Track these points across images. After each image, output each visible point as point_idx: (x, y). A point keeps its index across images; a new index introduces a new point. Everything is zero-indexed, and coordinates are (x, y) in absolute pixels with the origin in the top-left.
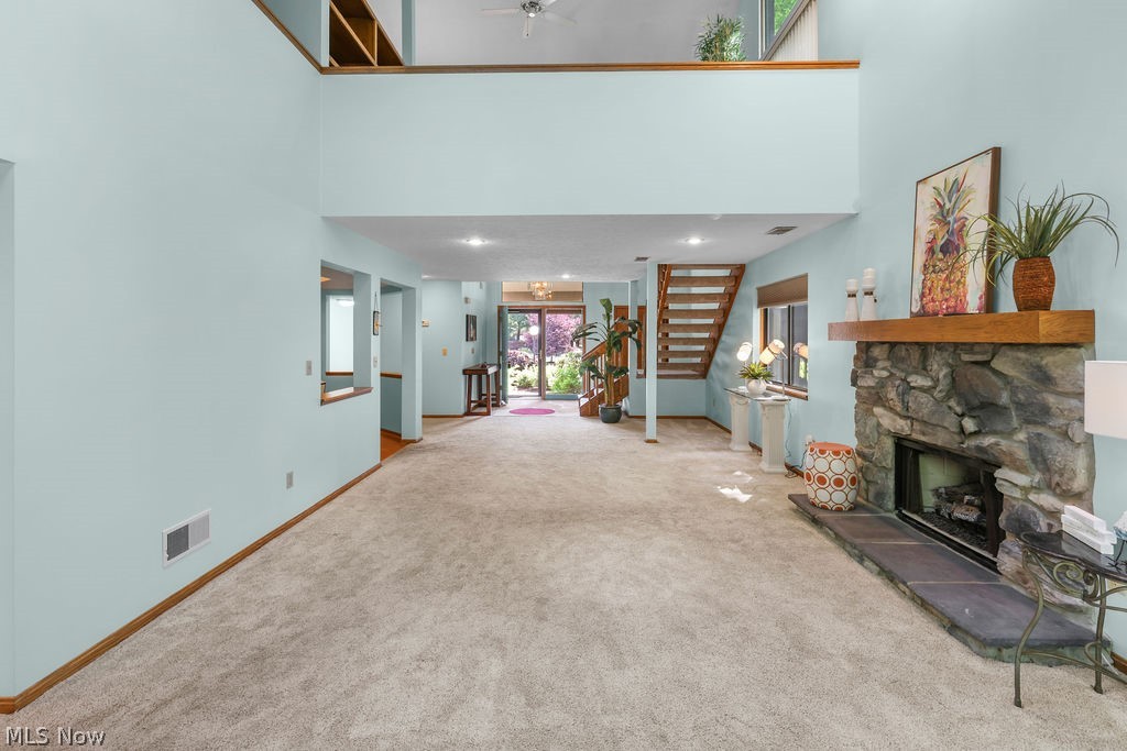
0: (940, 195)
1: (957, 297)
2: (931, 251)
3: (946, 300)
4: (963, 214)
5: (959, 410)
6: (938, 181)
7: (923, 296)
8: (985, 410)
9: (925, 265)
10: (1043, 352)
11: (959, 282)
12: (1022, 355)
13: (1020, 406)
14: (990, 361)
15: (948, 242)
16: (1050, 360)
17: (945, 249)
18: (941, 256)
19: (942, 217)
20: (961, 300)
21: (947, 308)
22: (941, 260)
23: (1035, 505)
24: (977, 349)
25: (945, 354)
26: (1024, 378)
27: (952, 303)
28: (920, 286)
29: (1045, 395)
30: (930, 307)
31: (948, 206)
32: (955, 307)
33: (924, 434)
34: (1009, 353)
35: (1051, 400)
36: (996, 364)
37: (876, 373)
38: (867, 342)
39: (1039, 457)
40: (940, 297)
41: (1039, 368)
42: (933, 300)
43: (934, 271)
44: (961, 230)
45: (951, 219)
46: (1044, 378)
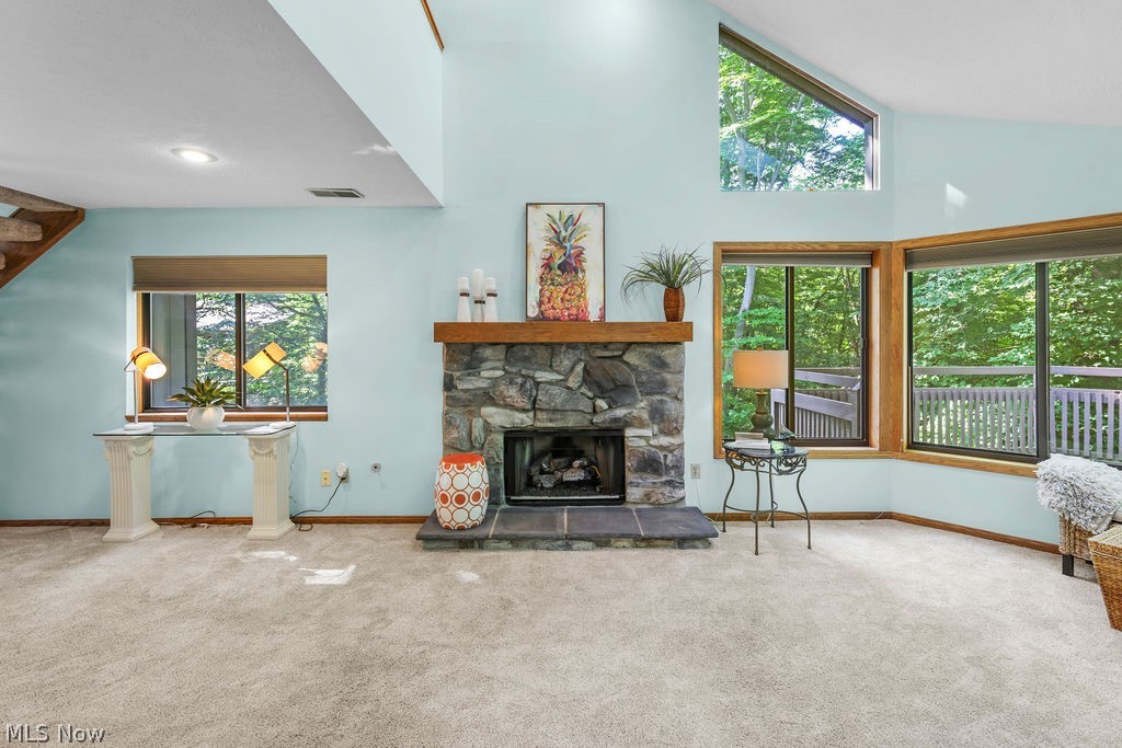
0: (555, 222)
1: (578, 308)
2: (547, 266)
3: (568, 309)
4: (580, 243)
5: (590, 394)
6: (554, 211)
7: (541, 303)
8: (615, 390)
9: (541, 277)
10: (664, 348)
11: (580, 296)
12: (649, 350)
13: (641, 384)
14: (621, 356)
15: (565, 263)
16: (667, 353)
17: (563, 267)
18: (559, 272)
19: (559, 242)
20: (584, 311)
21: (569, 315)
22: (559, 276)
23: (655, 447)
24: (612, 347)
25: (578, 352)
26: (646, 365)
27: (574, 311)
28: (538, 294)
29: (664, 375)
30: (550, 313)
31: (563, 234)
32: (577, 315)
33: (551, 421)
34: (638, 349)
35: (668, 377)
36: (626, 358)
37: (484, 374)
38: (473, 344)
39: (657, 414)
40: (560, 305)
41: (659, 357)
42: (553, 308)
43: (553, 284)
44: (578, 256)
45: (568, 245)
46: (662, 364)
